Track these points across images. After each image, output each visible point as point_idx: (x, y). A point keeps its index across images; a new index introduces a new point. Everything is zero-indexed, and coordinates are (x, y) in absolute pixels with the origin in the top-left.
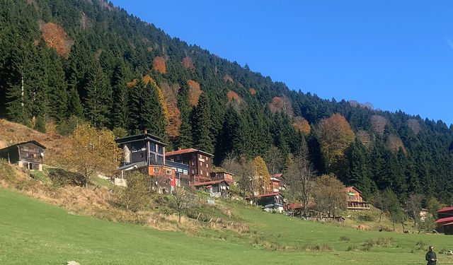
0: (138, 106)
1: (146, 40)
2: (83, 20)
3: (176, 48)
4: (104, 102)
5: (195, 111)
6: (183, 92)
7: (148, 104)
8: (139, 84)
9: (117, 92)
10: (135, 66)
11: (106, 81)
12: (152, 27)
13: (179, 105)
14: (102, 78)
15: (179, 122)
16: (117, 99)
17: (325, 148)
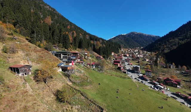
0: (65, 38)
1: (66, 22)
2: (56, 17)
3: (71, 24)
4: (57, 36)
5: (75, 38)
6: (73, 34)
7: (67, 38)
8: (65, 34)
9: (61, 34)
10: (64, 27)
11: (58, 32)
12: (67, 19)
13: (72, 37)
14: (57, 31)
15: (72, 40)
16: (60, 36)
17: (96, 47)
